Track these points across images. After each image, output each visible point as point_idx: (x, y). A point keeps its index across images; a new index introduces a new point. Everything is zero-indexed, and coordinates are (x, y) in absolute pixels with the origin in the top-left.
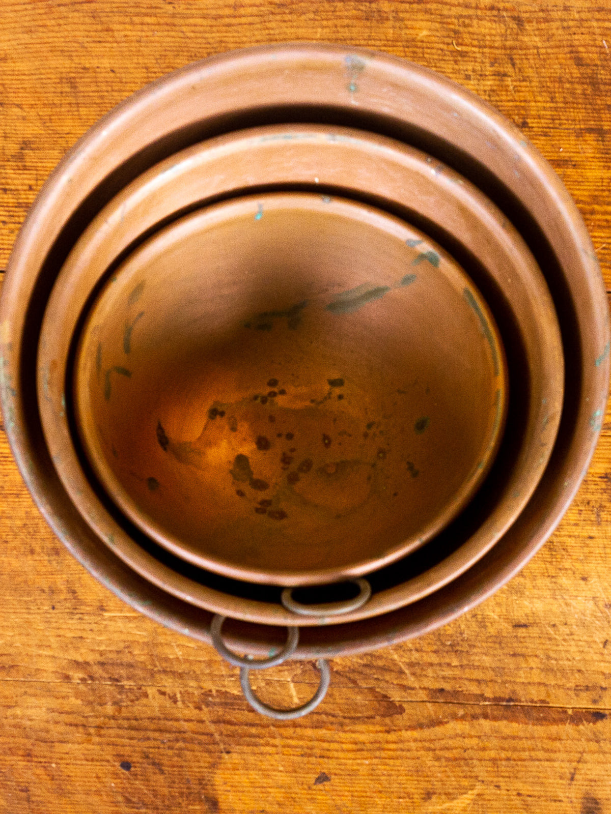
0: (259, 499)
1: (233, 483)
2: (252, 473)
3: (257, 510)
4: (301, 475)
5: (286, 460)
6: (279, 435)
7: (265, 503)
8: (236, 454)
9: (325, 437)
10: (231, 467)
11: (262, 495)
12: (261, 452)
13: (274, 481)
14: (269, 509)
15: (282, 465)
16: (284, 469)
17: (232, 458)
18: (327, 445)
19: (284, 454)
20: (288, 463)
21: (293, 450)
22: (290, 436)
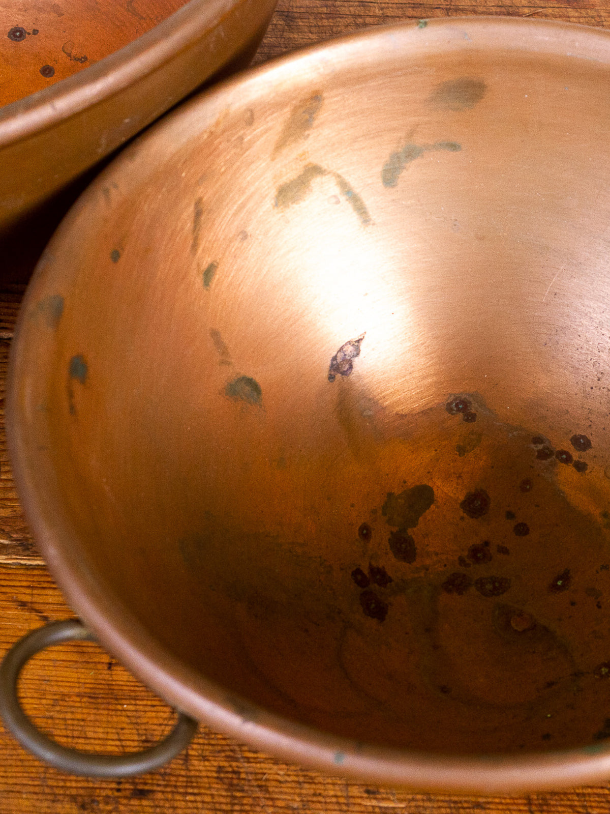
0: (381, 563)
1: (374, 512)
2: (414, 523)
3: (357, 572)
4: (473, 590)
5: (479, 553)
6: (510, 515)
7: (381, 576)
8: (425, 482)
9: (565, 576)
10: (397, 491)
11: (390, 563)
12: (461, 513)
13: (428, 562)
14: (374, 587)
15: (466, 553)
16: (462, 561)
17: (412, 482)
18: (554, 587)
19: (487, 544)
20: (477, 560)
21: (504, 550)
22: (522, 530)
